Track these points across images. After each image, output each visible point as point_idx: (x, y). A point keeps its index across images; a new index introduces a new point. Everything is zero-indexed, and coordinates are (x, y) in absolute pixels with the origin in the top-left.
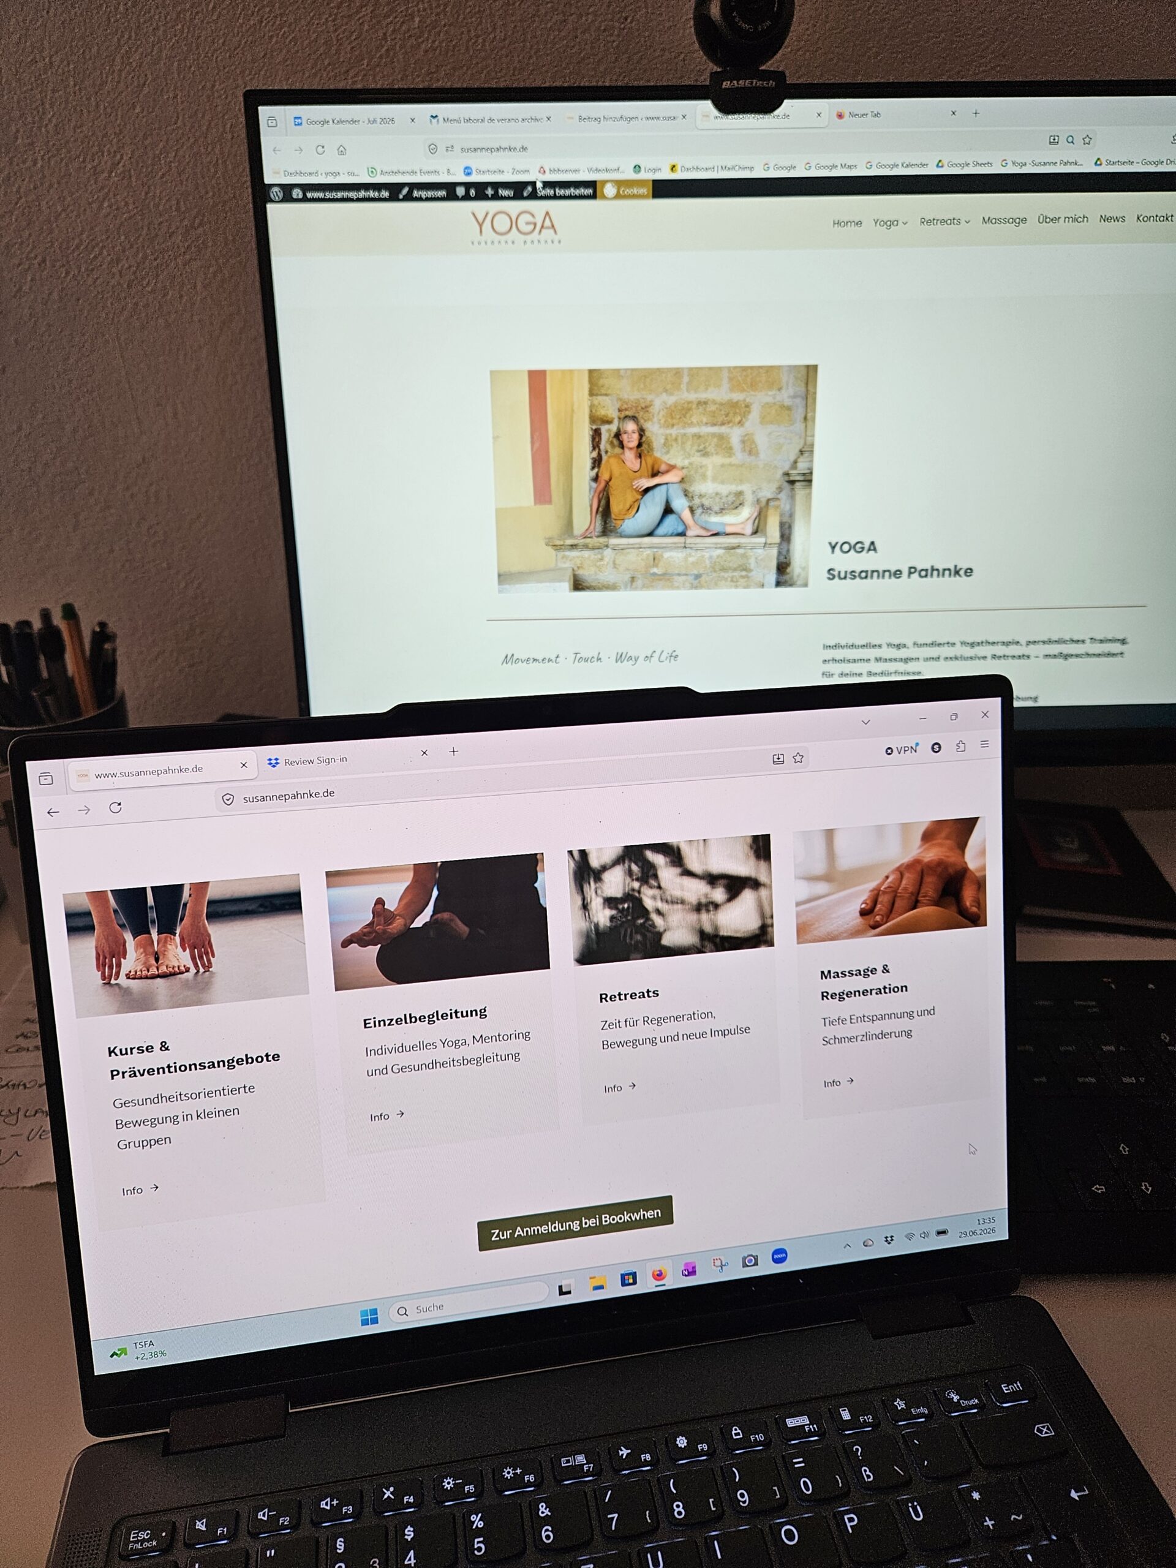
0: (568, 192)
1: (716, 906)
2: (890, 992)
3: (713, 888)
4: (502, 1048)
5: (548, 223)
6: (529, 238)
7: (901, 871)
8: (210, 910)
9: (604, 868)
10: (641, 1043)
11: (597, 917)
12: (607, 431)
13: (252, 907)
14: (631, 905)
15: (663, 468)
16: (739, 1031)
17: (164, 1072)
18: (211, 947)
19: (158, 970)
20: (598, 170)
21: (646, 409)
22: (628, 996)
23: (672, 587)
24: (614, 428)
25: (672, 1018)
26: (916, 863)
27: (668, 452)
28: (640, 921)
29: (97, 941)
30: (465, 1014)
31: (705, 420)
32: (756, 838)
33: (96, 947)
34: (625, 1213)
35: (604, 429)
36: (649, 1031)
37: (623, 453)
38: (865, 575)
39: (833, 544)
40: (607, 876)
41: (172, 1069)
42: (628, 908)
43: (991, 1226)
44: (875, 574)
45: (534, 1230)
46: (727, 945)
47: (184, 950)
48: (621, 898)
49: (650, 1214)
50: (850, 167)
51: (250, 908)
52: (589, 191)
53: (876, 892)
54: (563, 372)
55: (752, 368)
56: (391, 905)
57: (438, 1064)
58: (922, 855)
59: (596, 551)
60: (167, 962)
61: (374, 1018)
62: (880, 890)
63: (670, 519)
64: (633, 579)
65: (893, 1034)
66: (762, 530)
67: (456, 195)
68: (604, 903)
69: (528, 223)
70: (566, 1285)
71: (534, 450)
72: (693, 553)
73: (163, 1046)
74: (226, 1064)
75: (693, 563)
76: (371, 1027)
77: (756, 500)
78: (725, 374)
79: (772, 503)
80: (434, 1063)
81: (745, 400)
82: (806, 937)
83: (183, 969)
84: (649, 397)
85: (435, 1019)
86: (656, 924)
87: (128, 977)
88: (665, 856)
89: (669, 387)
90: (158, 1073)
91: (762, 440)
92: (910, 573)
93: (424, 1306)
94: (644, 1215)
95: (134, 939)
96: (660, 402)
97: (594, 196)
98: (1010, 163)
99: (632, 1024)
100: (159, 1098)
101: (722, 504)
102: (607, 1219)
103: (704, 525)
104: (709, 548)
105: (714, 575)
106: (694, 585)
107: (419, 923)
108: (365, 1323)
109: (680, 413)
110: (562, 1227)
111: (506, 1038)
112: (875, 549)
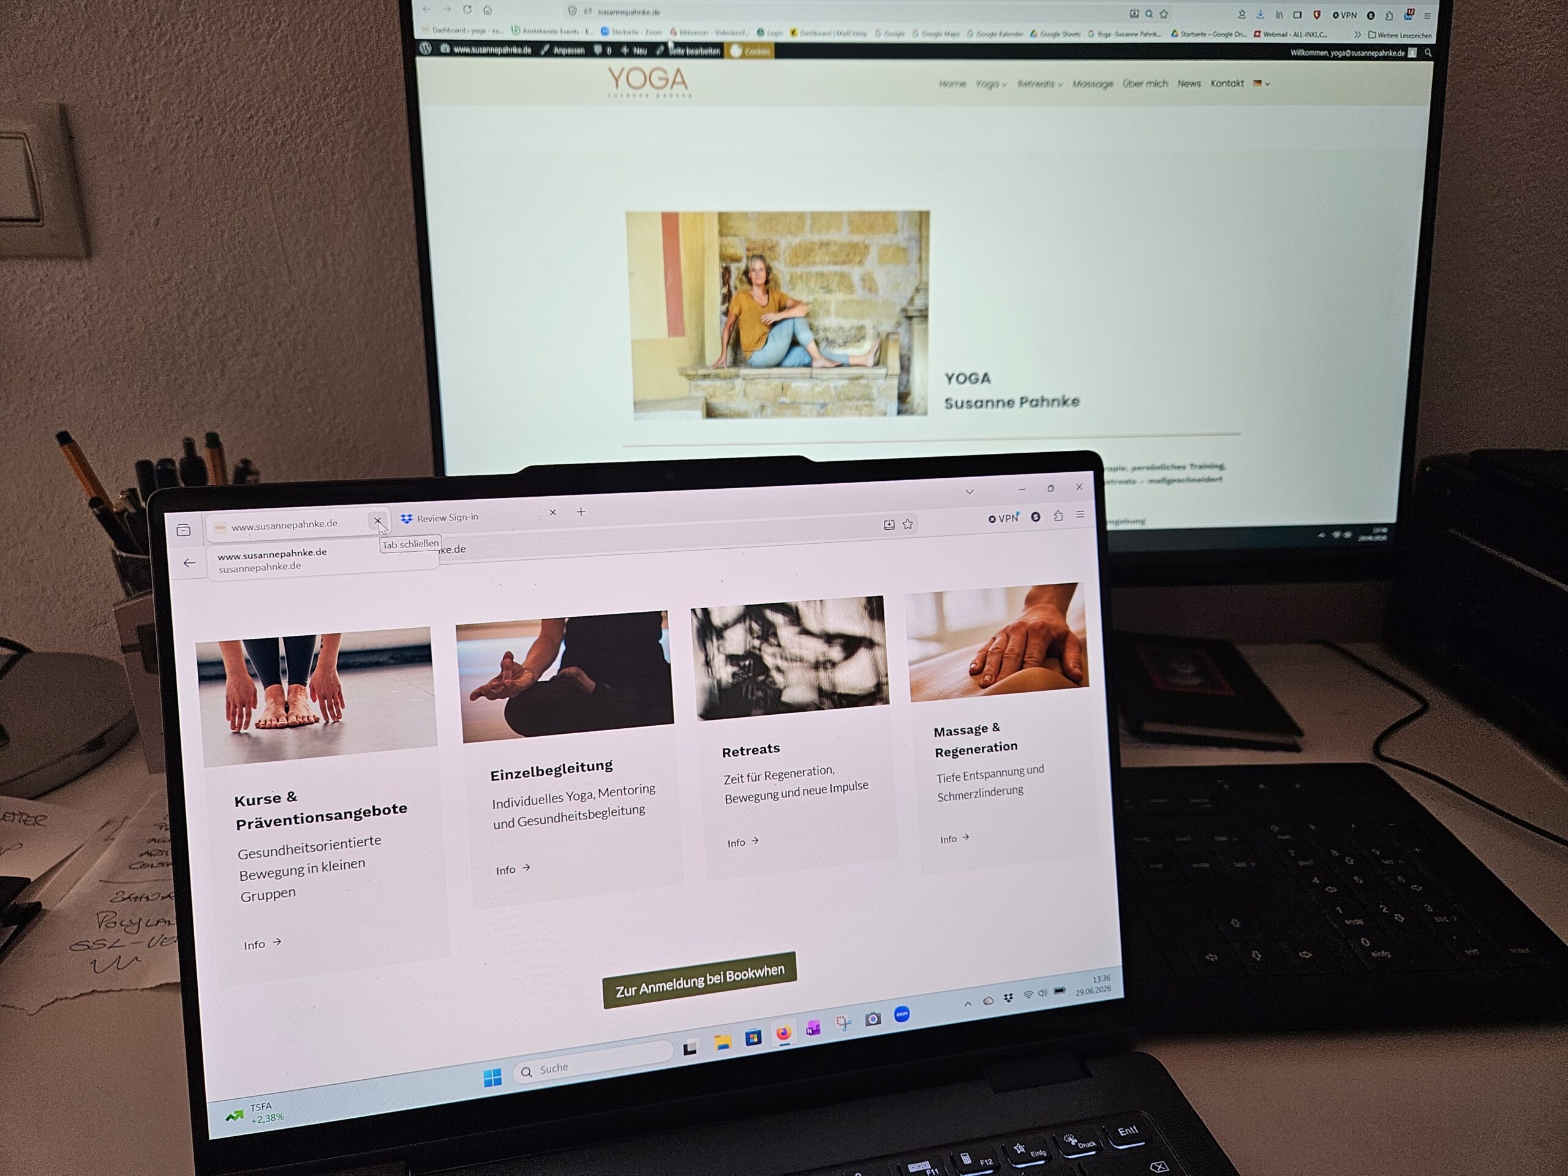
0: (697, 52)
1: (834, 664)
2: (1001, 750)
3: (830, 646)
4: (628, 801)
5: (679, 79)
6: (661, 92)
7: (1007, 633)
8: (341, 661)
9: (726, 626)
10: (763, 798)
11: (720, 673)
12: (736, 269)
13: (383, 658)
14: (752, 662)
15: (789, 303)
16: (858, 787)
17: (290, 823)
18: (341, 697)
19: (287, 720)
20: (724, 33)
21: (772, 248)
22: (750, 752)
23: (800, 415)
24: (742, 266)
25: (793, 773)
26: (1020, 626)
27: (793, 289)
28: (761, 678)
29: (228, 690)
30: (591, 768)
31: (827, 259)
32: (869, 599)
33: (227, 697)
34: (749, 969)
35: (733, 267)
36: (772, 786)
37: (752, 289)
38: (981, 404)
39: (950, 375)
40: (728, 634)
41: (299, 820)
42: (750, 664)
43: (1107, 983)
44: (990, 404)
45: (659, 987)
46: (844, 702)
47: (314, 701)
48: (743, 655)
49: (773, 971)
50: (953, 35)
51: (381, 660)
52: (717, 51)
53: (984, 652)
54: (695, 214)
55: (870, 213)
56: (520, 659)
57: (564, 817)
58: (1026, 618)
59: (728, 381)
60: (297, 712)
61: (502, 771)
62: (988, 651)
63: (797, 352)
64: (763, 407)
65: (1005, 791)
66: (883, 363)
67: (594, 52)
68: (726, 660)
69: (660, 79)
70: (691, 1044)
71: (668, 284)
72: (819, 383)
73: (290, 797)
74: (353, 815)
75: (819, 393)
76: (498, 780)
77: (876, 333)
78: (845, 219)
79: (891, 337)
80: (561, 817)
81: (864, 242)
82: (920, 695)
83: (312, 719)
84: (775, 238)
85: (562, 772)
86: (776, 681)
87: (258, 726)
88: (784, 615)
89: (793, 229)
90: (285, 824)
91: (880, 278)
92: (1022, 403)
93: (549, 1066)
94: (768, 972)
95: (265, 688)
96: (785, 242)
97: (721, 56)
98: (1096, 35)
99: (754, 779)
100: (285, 849)
101: (845, 338)
102: (731, 976)
103: (829, 357)
104: (835, 378)
105: (840, 404)
106: (821, 413)
107: (546, 676)
108: (488, 1084)
109: (804, 253)
110: (687, 984)
111: (631, 791)
112: (988, 380)
